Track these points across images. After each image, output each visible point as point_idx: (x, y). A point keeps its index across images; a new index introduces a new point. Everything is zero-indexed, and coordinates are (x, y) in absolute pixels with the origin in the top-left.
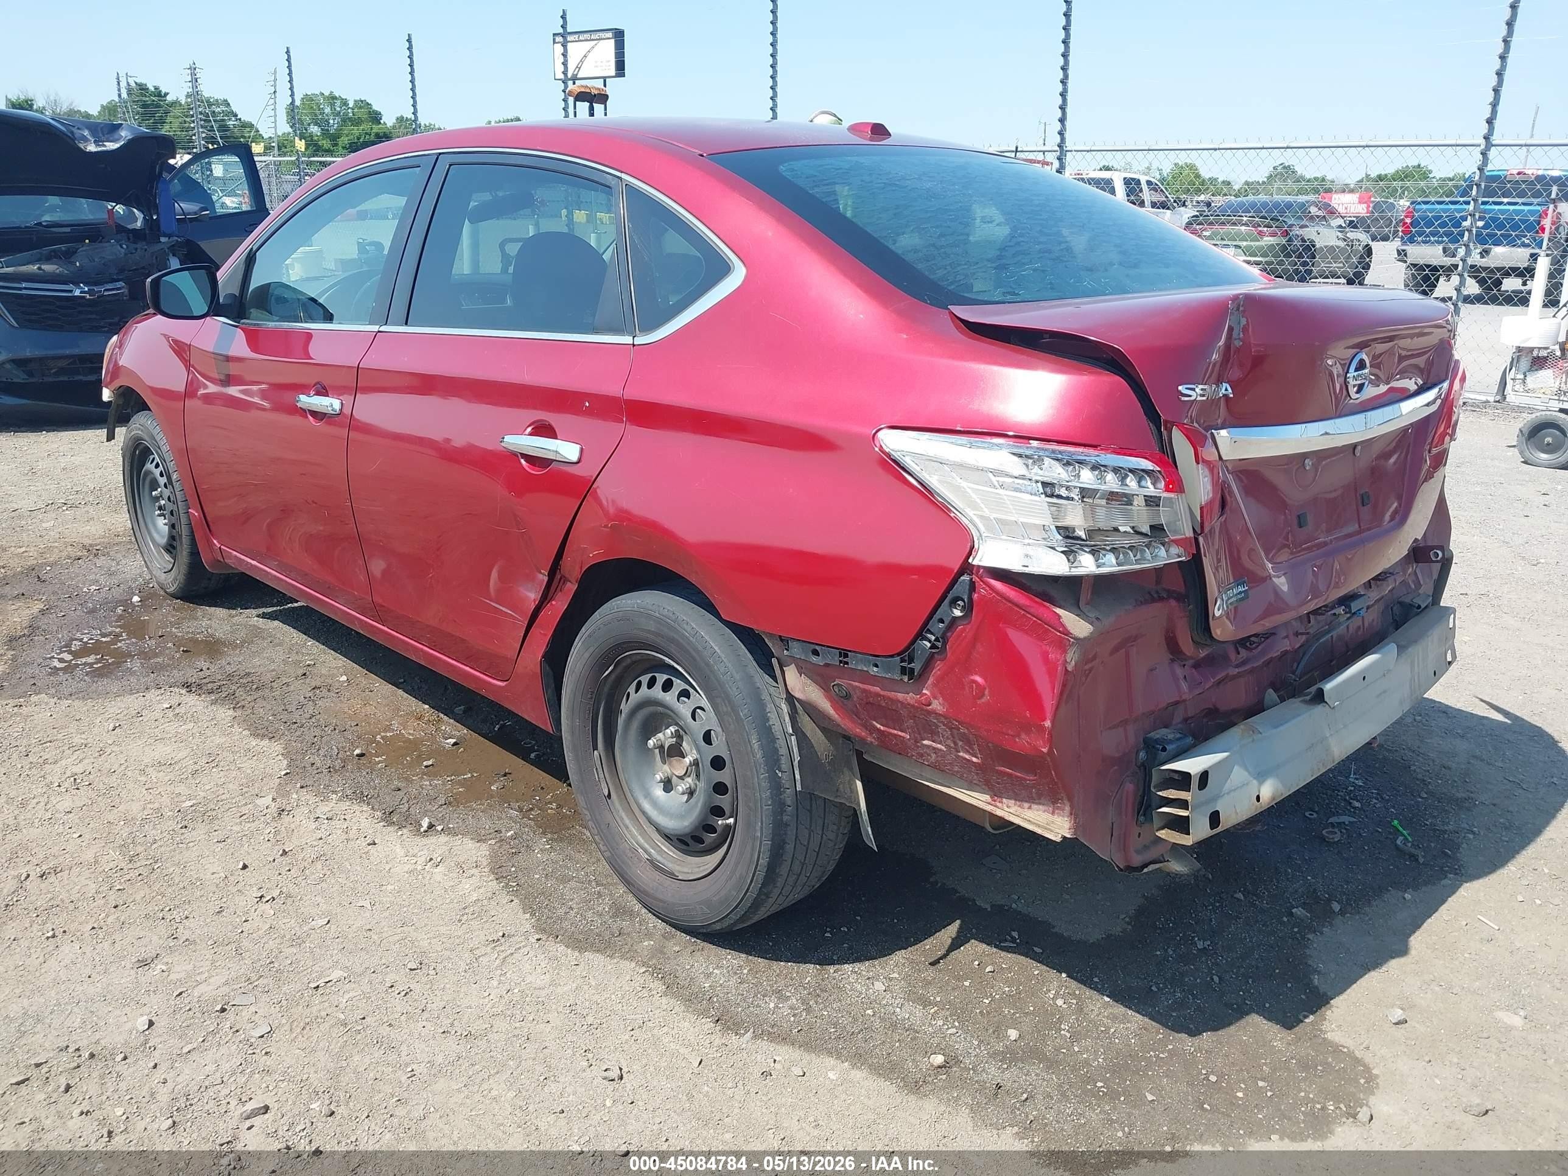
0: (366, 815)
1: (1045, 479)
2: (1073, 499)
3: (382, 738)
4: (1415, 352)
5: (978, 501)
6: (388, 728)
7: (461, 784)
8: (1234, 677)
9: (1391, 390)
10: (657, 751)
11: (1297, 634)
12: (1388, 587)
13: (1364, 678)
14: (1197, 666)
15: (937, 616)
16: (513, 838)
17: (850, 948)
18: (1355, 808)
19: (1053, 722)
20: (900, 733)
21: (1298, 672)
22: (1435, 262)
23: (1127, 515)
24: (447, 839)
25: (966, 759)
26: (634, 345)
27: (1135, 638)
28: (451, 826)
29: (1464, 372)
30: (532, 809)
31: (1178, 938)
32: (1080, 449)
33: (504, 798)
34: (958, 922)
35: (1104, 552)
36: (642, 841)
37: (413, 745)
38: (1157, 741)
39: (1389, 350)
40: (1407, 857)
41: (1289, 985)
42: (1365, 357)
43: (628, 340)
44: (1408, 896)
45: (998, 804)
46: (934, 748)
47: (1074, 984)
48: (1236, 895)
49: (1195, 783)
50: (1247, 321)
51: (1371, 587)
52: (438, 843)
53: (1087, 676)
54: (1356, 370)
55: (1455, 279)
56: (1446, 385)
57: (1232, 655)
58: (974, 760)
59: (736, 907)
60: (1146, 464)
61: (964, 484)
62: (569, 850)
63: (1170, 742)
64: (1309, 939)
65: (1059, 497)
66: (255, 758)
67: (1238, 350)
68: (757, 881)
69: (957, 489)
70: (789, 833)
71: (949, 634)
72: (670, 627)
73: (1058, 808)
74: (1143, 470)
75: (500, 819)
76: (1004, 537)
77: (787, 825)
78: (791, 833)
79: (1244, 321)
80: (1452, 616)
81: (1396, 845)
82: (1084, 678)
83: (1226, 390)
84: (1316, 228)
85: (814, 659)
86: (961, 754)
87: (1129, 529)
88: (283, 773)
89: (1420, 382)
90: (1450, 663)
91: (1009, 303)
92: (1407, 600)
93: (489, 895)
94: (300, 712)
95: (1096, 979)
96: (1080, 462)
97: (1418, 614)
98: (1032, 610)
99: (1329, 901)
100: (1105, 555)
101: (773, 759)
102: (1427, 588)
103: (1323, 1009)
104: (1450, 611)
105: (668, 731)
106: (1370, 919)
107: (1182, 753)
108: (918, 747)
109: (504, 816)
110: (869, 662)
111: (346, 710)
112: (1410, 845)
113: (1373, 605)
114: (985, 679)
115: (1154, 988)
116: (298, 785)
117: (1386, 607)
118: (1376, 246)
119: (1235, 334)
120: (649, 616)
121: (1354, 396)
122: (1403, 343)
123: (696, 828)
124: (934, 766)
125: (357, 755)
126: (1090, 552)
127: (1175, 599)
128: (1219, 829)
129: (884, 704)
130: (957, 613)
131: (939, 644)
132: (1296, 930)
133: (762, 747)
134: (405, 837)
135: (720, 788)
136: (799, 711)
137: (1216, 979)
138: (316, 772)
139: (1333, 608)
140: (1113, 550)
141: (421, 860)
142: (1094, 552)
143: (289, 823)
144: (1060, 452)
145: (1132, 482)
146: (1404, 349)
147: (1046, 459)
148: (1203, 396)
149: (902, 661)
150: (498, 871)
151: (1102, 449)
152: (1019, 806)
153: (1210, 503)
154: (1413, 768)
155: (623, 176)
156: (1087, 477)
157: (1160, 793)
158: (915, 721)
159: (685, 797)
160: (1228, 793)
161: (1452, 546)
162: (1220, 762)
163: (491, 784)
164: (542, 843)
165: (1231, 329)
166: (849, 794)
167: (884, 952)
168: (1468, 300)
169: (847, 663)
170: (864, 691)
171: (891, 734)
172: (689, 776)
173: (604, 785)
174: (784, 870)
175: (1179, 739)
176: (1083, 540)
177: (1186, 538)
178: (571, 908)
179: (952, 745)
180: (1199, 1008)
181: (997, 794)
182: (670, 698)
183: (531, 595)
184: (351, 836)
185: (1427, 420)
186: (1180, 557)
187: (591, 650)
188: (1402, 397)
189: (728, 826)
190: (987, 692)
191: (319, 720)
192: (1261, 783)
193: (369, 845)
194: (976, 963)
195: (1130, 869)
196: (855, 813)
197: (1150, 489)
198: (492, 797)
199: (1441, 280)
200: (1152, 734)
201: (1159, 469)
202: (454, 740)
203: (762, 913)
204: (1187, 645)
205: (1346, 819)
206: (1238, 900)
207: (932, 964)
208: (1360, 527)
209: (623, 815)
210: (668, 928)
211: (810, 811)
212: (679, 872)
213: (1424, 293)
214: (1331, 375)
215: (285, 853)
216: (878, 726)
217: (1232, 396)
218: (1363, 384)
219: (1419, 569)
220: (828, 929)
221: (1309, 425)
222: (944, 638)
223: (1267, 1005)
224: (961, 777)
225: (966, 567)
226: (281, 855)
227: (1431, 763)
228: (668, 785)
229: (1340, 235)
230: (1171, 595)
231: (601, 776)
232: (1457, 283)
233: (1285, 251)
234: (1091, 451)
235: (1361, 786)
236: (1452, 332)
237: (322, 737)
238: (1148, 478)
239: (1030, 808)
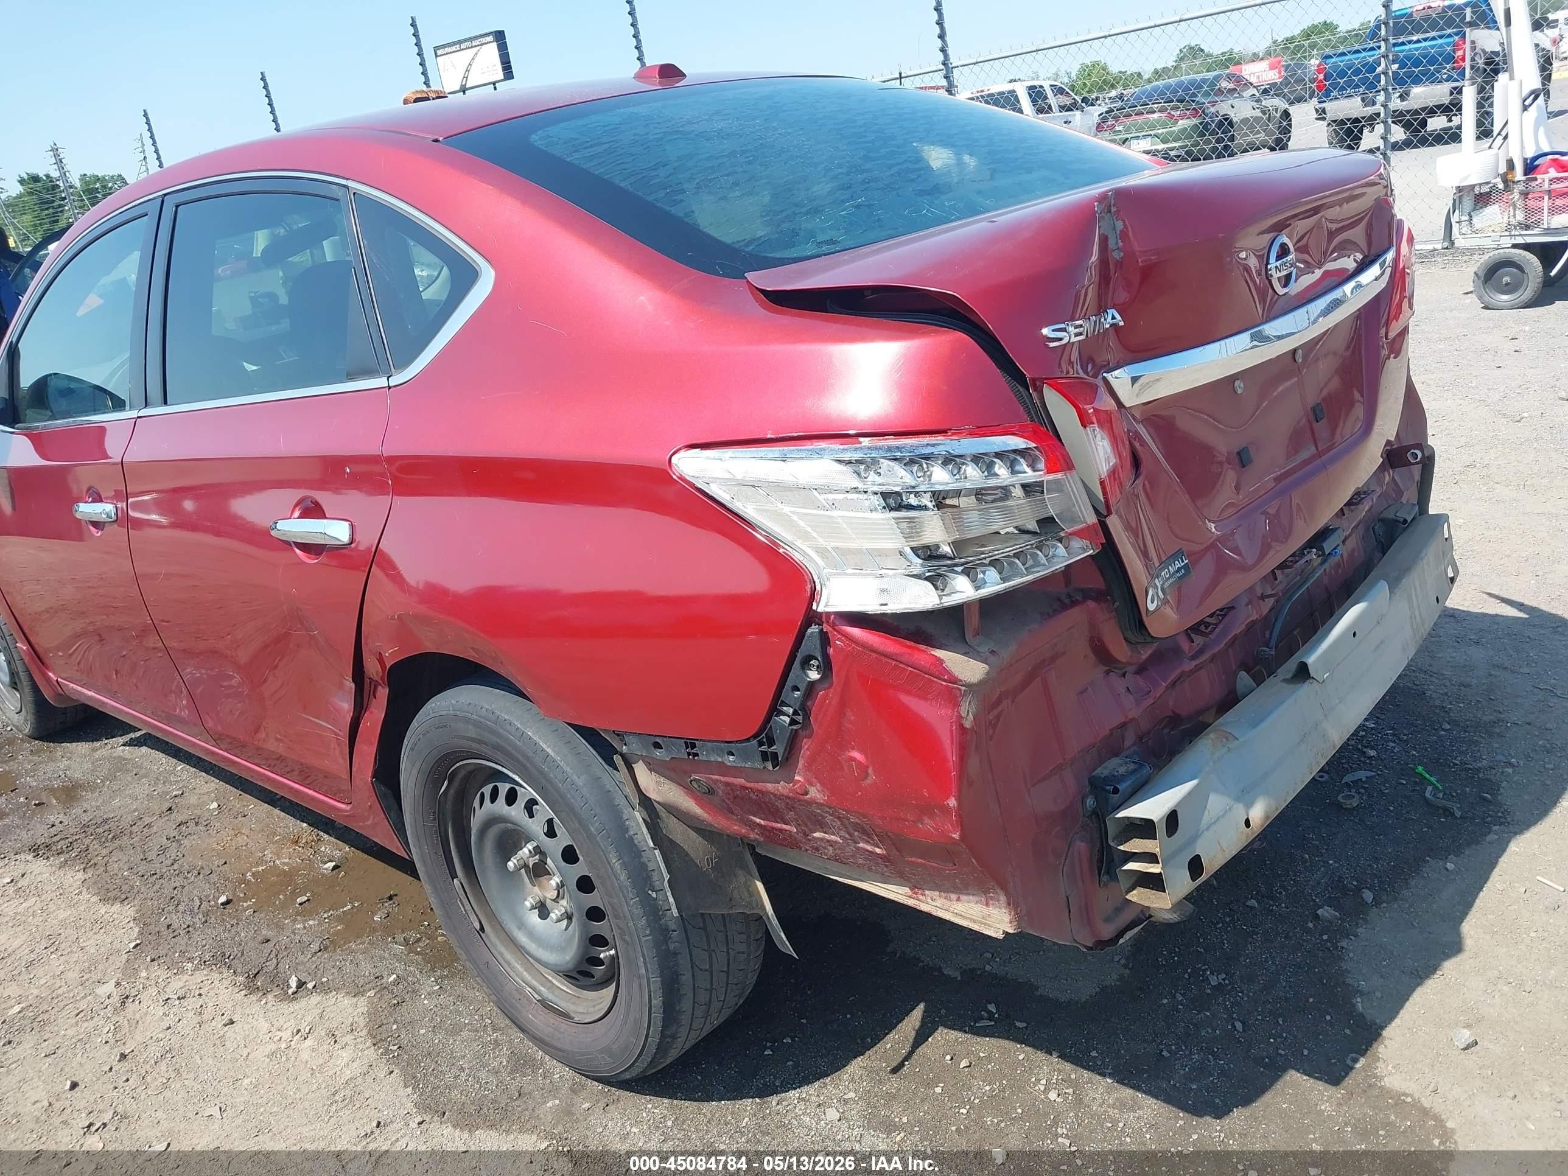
0: (226, 983)
1: (884, 489)
2: (925, 508)
3: (253, 875)
4: (1346, 223)
5: (809, 529)
6: (261, 861)
7: (339, 919)
8: (1192, 672)
9: (1327, 274)
10: (523, 871)
11: (1263, 597)
12: (1366, 506)
13: (1354, 634)
14: (1141, 670)
15: (789, 683)
16: (397, 983)
17: (796, 1065)
18: (1370, 758)
19: (959, 800)
20: (784, 826)
21: (1273, 642)
22: (1355, 115)
23: (1008, 512)
24: (319, 998)
25: (868, 851)
26: (390, 388)
27: (1054, 658)
28: (324, 980)
29: (1410, 230)
30: (419, 940)
31: (1186, 976)
32: (927, 439)
33: (389, 930)
34: (922, 1006)
35: (983, 568)
36: (528, 978)
37: (288, 877)
38: (1106, 780)
39: (1318, 225)
40: (1441, 811)
41: (1328, 1018)
42: (1286, 240)
43: (382, 382)
44: (1450, 866)
45: (921, 897)
46: (828, 841)
47: (1068, 1066)
48: (1249, 903)
49: (1161, 830)
50: (1124, 222)
51: (1344, 515)
52: (310, 1005)
53: (994, 727)
54: (1278, 258)
55: (1380, 129)
56: (1390, 256)
57: (1185, 645)
58: (878, 851)
59: (640, 1055)
60: (1016, 442)
61: (787, 509)
62: (461, 989)
63: (1122, 778)
64: (1343, 948)
65: (910, 507)
66: (102, 931)
67: (1119, 264)
68: (654, 1023)
69: (780, 517)
70: (681, 962)
71: (809, 703)
72: (493, 732)
73: (992, 898)
74: (1015, 451)
75: (382, 958)
76: (850, 571)
77: (676, 954)
78: (684, 961)
79: (1120, 225)
80: (1446, 526)
81: (1425, 798)
82: (991, 732)
83: (1113, 318)
84: (1230, 102)
85: (658, 753)
86: (861, 845)
87: (1011, 530)
88: (132, 945)
89: (1359, 256)
90: (1452, 580)
91: (825, 255)
92: (1389, 515)
93: (365, 1068)
94: (162, 858)
95: (1094, 1054)
96: (927, 457)
97: (1405, 529)
98: (904, 659)
99: (1358, 890)
100: (984, 573)
101: (641, 877)
102: (1410, 495)
103: (1374, 1046)
104: (1442, 519)
105: (525, 850)
106: (1411, 906)
107: (1139, 791)
108: (810, 840)
109: (386, 955)
110: (722, 750)
111: (215, 846)
112: (1441, 795)
113: (1350, 535)
114: (867, 757)
115: (1165, 1053)
116: (148, 959)
117: (1367, 530)
118: (1292, 110)
119: (1112, 243)
120: (467, 720)
121: (1281, 291)
122: (1331, 213)
123: (580, 963)
124: (836, 859)
125: (222, 904)
126: (963, 572)
127: (1093, 599)
128: (1204, 877)
129: (754, 797)
130: (814, 675)
131: (799, 718)
132: (1325, 937)
133: (624, 865)
134: (270, 1005)
135: (595, 914)
136: (661, 814)
137: (1239, 1025)
138: (172, 936)
139: (1302, 555)
140: (994, 563)
141: (286, 1035)
142: (967, 572)
143: (134, 1013)
144: (898, 448)
145: (1001, 469)
146: (1332, 221)
147: (882, 460)
148: (1081, 334)
149: (761, 744)
150: (378, 1034)
151: (953, 434)
152: (946, 898)
153: (1113, 473)
154: (1428, 693)
155: (350, 183)
156: (941, 477)
157: (1121, 848)
158: (796, 812)
159: (565, 922)
160: (1207, 829)
161: (1431, 441)
162: (1190, 794)
163: (374, 913)
164: (430, 984)
165: (1104, 240)
166: (748, 899)
167: (836, 1065)
168: (1396, 147)
169: (696, 755)
170: (727, 784)
171: (773, 828)
172: (563, 898)
173: (473, 918)
174: (686, 1005)
175: (1135, 771)
176: (951, 558)
177: (1089, 527)
178: (462, 1069)
179: (847, 836)
180: (1223, 1073)
181: (916, 887)
182: (517, 812)
183: (346, 706)
184: (205, 1017)
185: (1377, 299)
186: (1085, 551)
187: (418, 764)
188: (1341, 279)
189: (612, 957)
190: (870, 770)
191: (182, 866)
192: (1249, 805)
193: (225, 1025)
194: (948, 1057)
195: (1101, 944)
196: (760, 919)
197: (1029, 475)
198: (374, 930)
199: (1366, 131)
200: (1098, 771)
201: (1035, 445)
202: (334, 864)
203: (674, 1054)
204: (1120, 650)
205: (1362, 775)
206: (1251, 907)
207: (895, 1070)
208: (1317, 448)
209: (502, 949)
210: (578, 1078)
211: (705, 929)
212: (575, 1012)
213: (1350, 147)
214: (1247, 269)
215: (123, 1056)
216: (758, 820)
217: (1122, 323)
218: (1290, 275)
219: (1396, 475)
220: (769, 1044)
221: (1227, 341)
222: (804, 709)
223: (1306, 1052)
224: (870, 869)
225: (812, 618)
226: (119, 1061)
227: (1448, 684)
228: (543, 910)
229: (1256, 105)
230: (1087, 595)
231: (468, 907)
232: (1382, 131)
233: (1203, 129)
234: (940, 439)
235: (1372, 729)
236: (1389, 188)
237: (183, 887)
238: (1022, 460)
239: (958, 899)
